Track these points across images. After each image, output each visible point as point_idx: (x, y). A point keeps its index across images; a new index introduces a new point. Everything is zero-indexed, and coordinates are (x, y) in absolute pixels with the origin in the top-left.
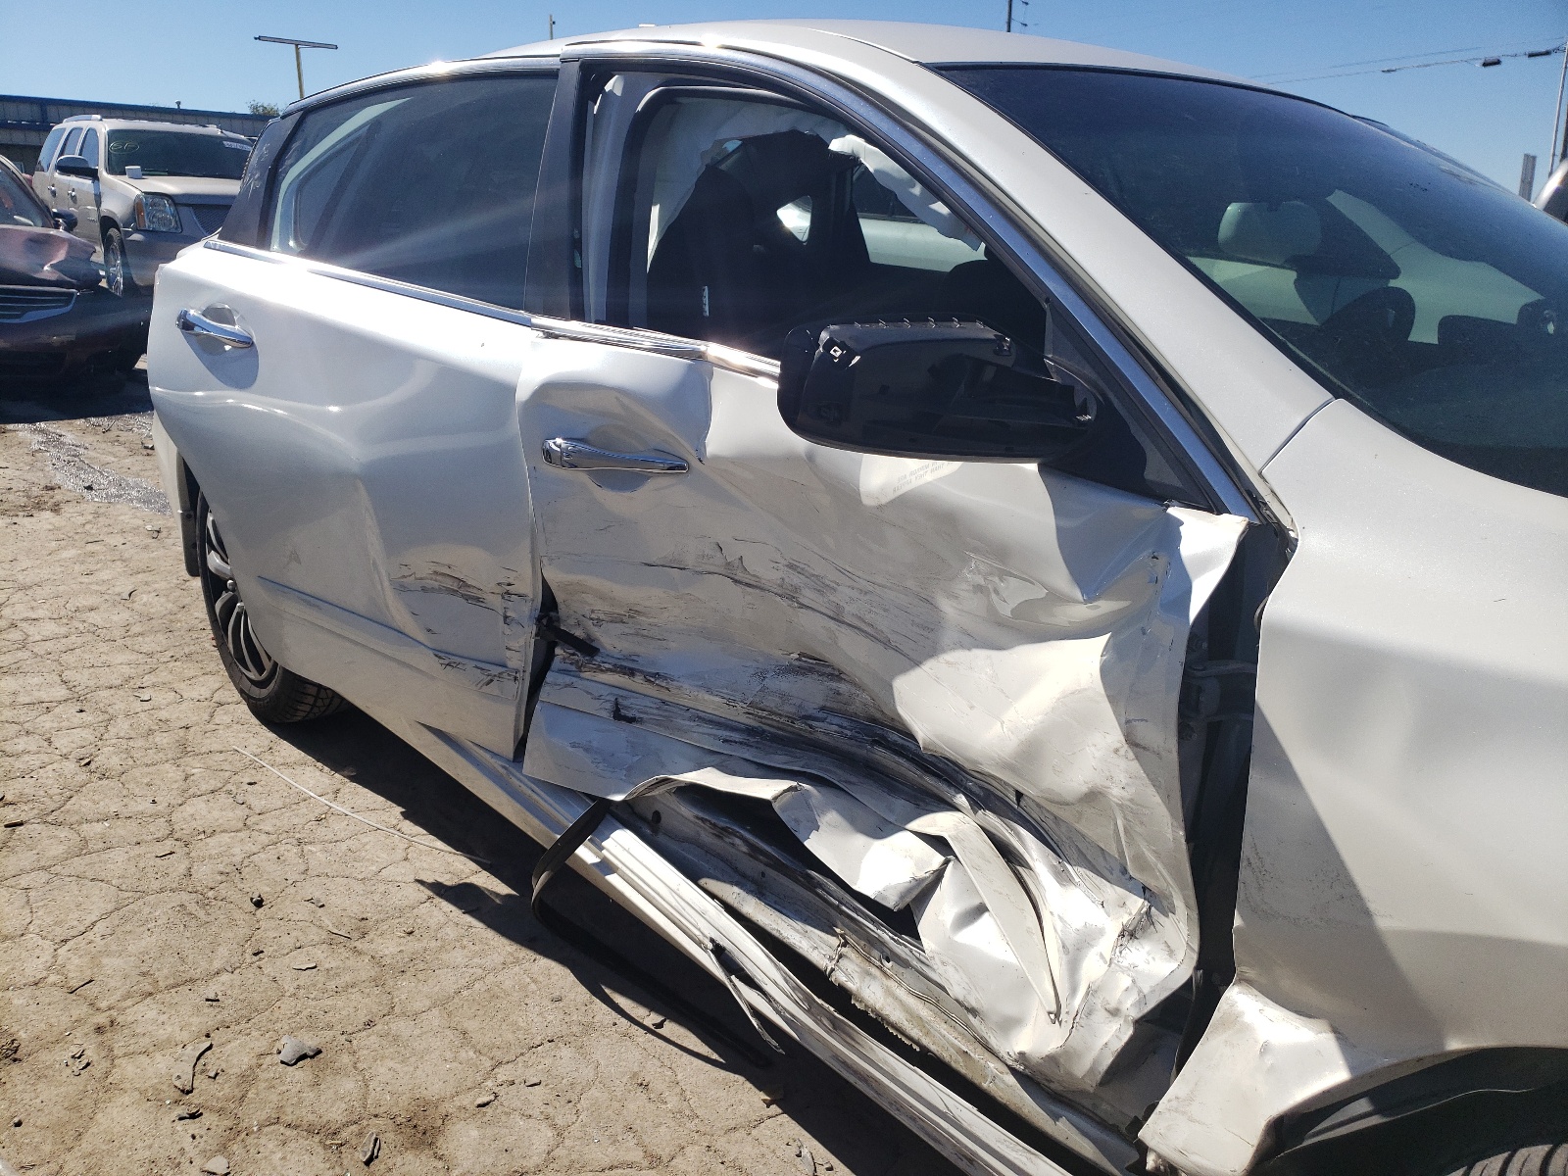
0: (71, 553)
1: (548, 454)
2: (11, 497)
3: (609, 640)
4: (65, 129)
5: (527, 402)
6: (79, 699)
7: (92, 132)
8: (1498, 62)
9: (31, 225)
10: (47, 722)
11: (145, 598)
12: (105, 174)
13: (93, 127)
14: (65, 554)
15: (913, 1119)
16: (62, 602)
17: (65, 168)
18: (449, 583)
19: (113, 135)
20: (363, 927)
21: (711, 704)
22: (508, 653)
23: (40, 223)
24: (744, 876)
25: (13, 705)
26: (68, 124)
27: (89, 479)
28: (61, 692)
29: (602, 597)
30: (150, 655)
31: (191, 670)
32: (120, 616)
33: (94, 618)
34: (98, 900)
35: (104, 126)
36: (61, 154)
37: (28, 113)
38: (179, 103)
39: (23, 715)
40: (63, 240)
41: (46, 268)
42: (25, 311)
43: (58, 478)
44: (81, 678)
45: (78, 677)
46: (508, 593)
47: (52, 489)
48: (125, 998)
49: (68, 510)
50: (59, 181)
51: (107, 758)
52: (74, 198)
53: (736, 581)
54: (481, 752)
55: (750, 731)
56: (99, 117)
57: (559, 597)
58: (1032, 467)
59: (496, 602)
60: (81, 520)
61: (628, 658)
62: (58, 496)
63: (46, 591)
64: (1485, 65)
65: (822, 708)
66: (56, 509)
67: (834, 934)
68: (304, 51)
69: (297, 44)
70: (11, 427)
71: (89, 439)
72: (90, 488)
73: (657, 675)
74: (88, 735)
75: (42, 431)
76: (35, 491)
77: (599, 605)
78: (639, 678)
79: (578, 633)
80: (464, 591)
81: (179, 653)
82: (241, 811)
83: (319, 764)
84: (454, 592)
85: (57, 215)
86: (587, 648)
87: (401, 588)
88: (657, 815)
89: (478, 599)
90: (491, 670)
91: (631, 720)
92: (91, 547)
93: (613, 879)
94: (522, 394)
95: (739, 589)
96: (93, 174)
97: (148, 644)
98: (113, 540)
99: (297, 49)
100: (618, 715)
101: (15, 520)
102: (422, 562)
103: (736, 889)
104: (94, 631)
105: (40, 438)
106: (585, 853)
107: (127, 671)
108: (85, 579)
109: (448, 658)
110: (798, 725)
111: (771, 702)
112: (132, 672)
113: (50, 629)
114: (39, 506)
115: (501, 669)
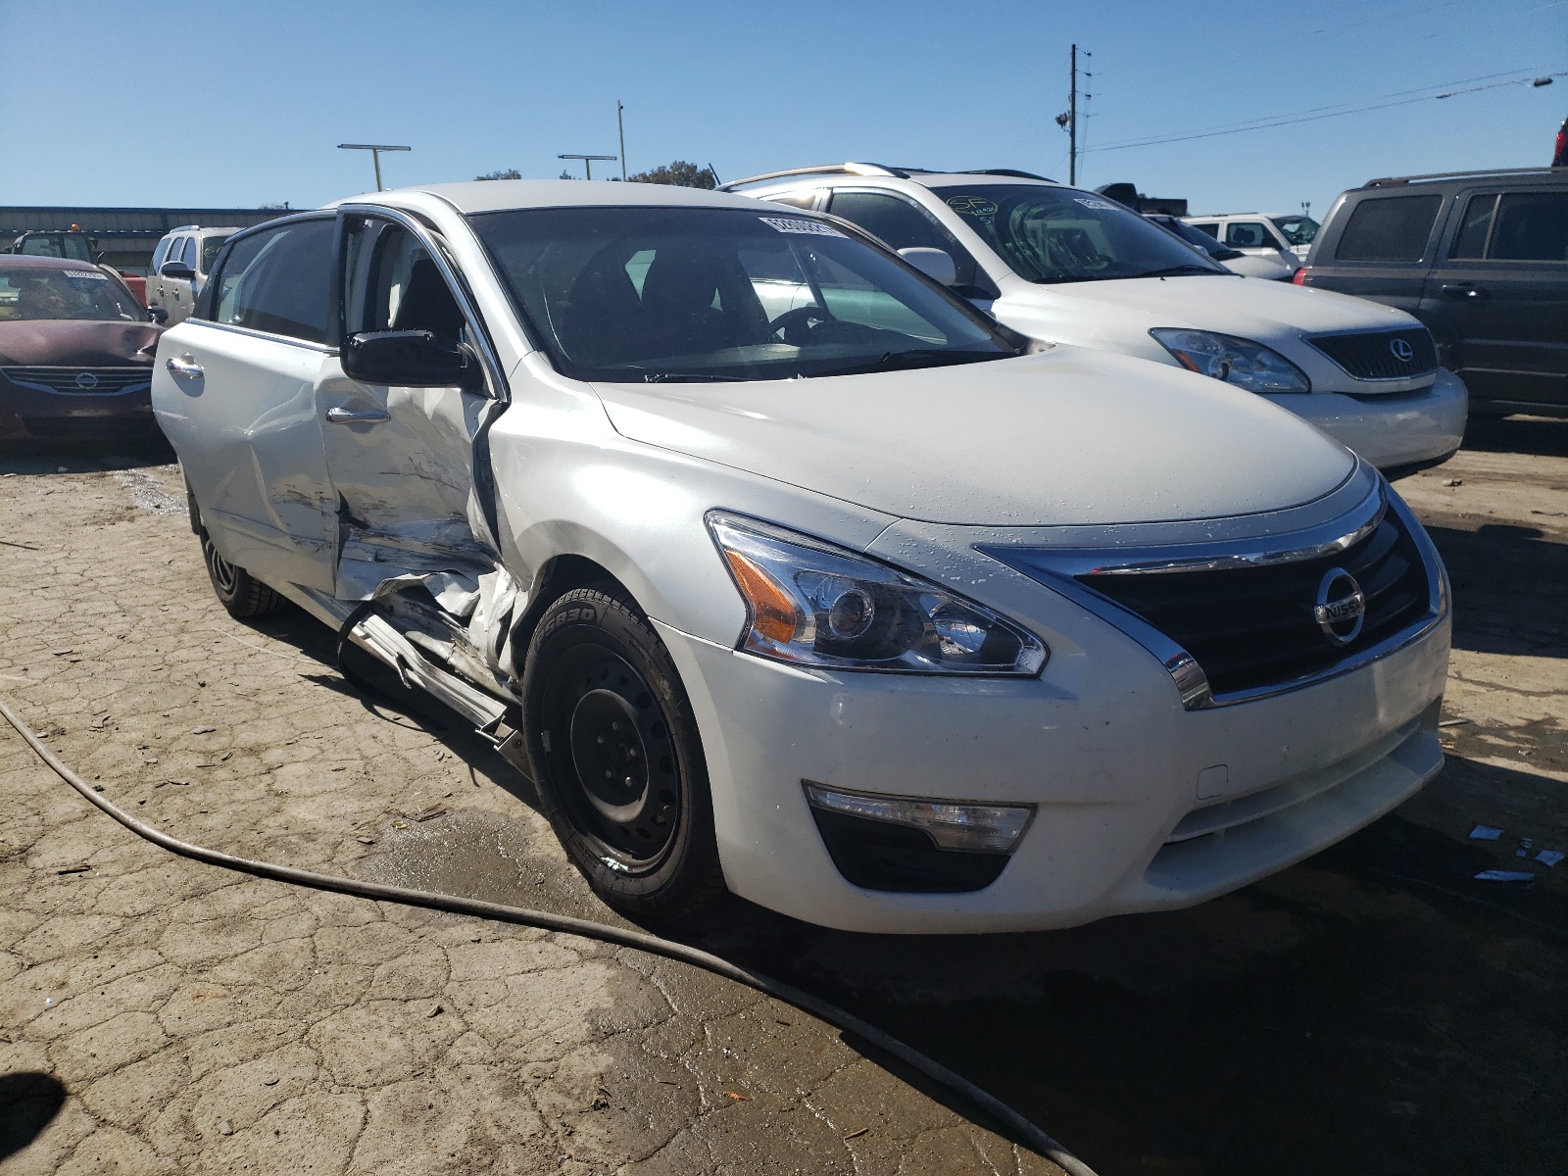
0: (137, 543)
1: (330, 419)
2: (102, 514)
3: (374, 519)
4: (170, 239)
5: (318, 391)
6: (124, 613)
7: (191, 240)
8: (1549, 82)
9: (130, 320)
10: (103, 622)
11: (179, 564)
12: (200, 274)
13: (191, 236)
14: (132, 544)
15: (459, 705)
16: (123, 568)
17: (170, 272)
18: (296, 497)
19: (208, 241)
20: (257, 692)
21: (417, 547)
22: (326, 533)
23: (137, 318)
24: (422, 626)
25: (84, 615)
26: (173, 235)
27: (158, 501)
28: (116, 608)
29: (366, 495)
30: (173, 591)
31: (199, 596)
32: (159, 573)
33: (145, 575)
34: (116, 686)
35: (200, 235)
36: (168, 259)
37: (150, 223)
38: (287, 204)
39: (88, 619)
40: (153, 330)
41: (139, 352)
42: (122, 386)
43: (138, 502)
44: (127, 602)
45: (126, 601)
46: (321, 498)
47: (132, 509)
48: (124, 715)
49: (139, 521)
50: (166, 282)
51: (136, 635)
52: (177, 296)
53: (421, 477)
54: (319, 593)
55: (435, 558)
56: (197, 227)
57: (347, 498)
58: (459, 390)
59: (317, 503)
60: (147, 525)
61: (383, 529)
62: (135, 512)
63: (117, 562)
64: (1537, 85)
65: (464, 540)
66: (132, 520)
67: (451, 642)
68: (381, 155)
69: (375, 149)
70: (110, 473)
71: (164, 479)
72: (158, 507)
73: (394, 535)
74: (127, 626)
75: (133, 475)
76: (119, 510)
77: (365, 500)
78: (386, 538)
79: (361, 519)
80: (303, 500)
81: (192, 589)
82: (206, 654)
83: (261, 634)
84: (298, 501)
85: (152, 311)
86: (364, 525)
87: (274, 502)
88: (392, 608)
89: (311, 504)
90: (318, 544)
91: (382, 561)
92: (150, 539)
93: (369, 641)
94: (316, 387)
95: (423, 481)
96: (191, 276)
97: (174, 586)
98: (165, 535)
99: (375, 152)
100: (377, 559)
101: (102, 527)
102: (282, 487)
103: (419, 633)
104: (142, 581)
105: (131, 479)
106: (357, 630)
107: (157, 598)
108: (142, 556)
109: (298, 539)
110: (454, 550)
111: (442, 540)
112: (161, 598)
113: (114, 580)
114: (120, 519)
115: (323, 543)
